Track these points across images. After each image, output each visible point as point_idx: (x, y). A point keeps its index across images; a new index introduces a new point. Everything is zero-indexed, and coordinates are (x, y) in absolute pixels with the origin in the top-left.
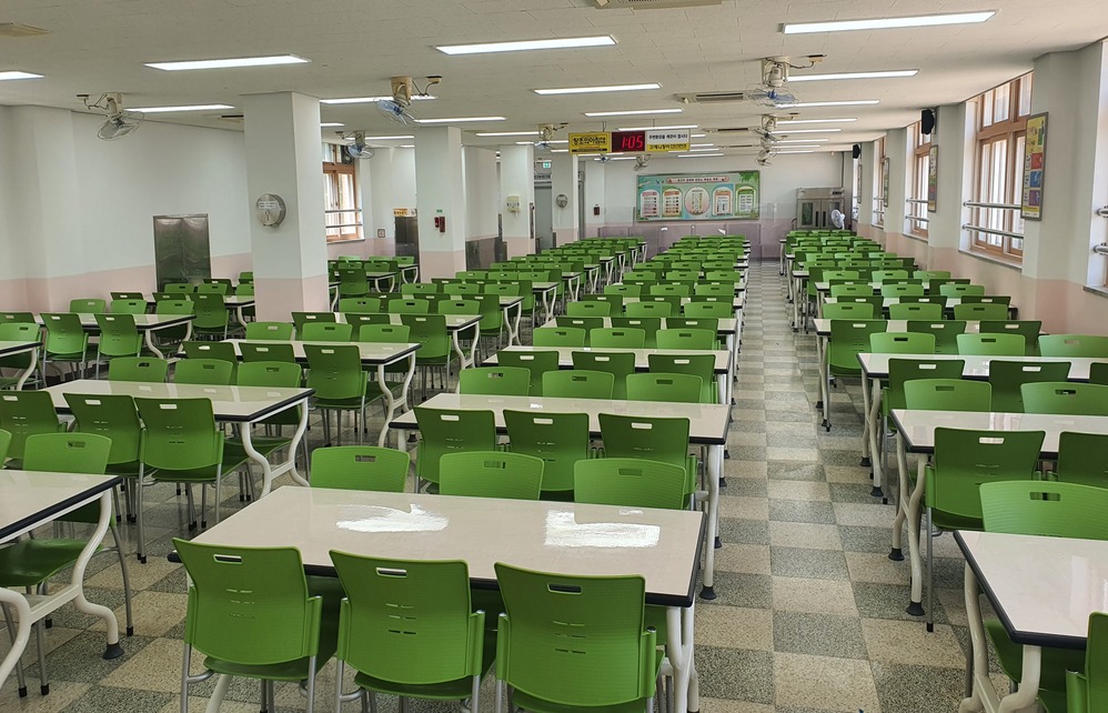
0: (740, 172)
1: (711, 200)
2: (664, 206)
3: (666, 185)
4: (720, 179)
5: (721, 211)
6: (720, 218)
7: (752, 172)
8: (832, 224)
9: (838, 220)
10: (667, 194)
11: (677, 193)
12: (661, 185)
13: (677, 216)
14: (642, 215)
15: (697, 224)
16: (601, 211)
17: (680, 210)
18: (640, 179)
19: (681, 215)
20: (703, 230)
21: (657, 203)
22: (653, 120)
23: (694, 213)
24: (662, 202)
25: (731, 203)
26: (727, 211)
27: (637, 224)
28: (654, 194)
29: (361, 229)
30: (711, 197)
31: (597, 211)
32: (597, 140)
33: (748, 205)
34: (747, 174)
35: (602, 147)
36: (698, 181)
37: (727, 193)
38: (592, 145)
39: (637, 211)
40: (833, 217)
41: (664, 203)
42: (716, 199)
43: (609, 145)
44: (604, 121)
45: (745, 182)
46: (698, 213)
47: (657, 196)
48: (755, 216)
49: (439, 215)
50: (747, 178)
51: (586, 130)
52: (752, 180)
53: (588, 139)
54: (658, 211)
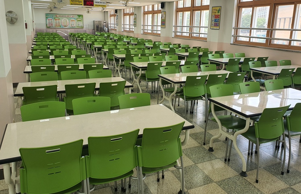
0: (78, 15)
1: (69, 22)
2: (55, 23)
4: (72, 16)
5: (73, 26)
6: (72, 28)
7: (81, 15)
8: (104, 31)
10: (56, 20)
11: (59, 20)
12: (54, 17)
14: (48, 26)
17: (60, 25)
18: (46, 15)
19: (60, 27)
21: (53, 23)
23: (64, 26)
25: (75, 24)
27: (47, 29)
28: (51, 20)
30: (69, 21)
32: (79, 2)
33: (81, 24)
35: (81, 4)
36: (65, 17)
37: (74, 21)
39: (46, 25)
42: (71, 22)
43: (83, 3)
45: (79, 18)
46: (66, 26)
47: (53, 20)
48: (82, 27)
52: (81, 17)
53: (76, 1)
54: (53, 25)
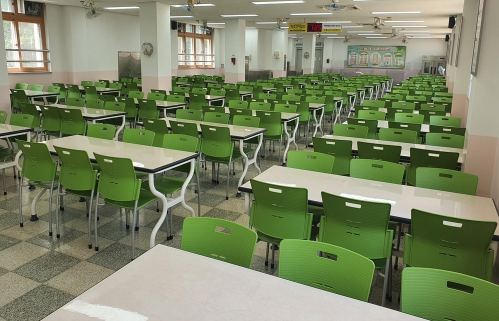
0: (397, 46)
1: (382, 59)
2: (360, 60)
3: (361, 50)
4: (387, 49)
5: (386, 64)
6: (386, 67)
7: (402, 47)
8: (438, 73)
9: (442, 71)
10: (361, 55)
11: (366, 55)
12: (359, 50)
13: (366, 66)
14: (349, 64)
15: (375, 70)
16: (330, 61)
17: (367, 62)
18: (349, 47)
19: (367, 65)
20: (377, 72)
21: (357, 59)
22: (326, 18)
23: (373, 64)
24: (359, 58)
25: (391, 60)
26: (389, 64)
27: (347, 68)
28: (355, 54)
29: (214, 63)
30: (382, 57)
31: (328, 61)
32: (301, 26)
33: (401, 62)
34: (400, 48)
35: (303, 29)
36: (377, 50)
37: (390, 56)
38: (299, 28)
39: (346, 62)
40: (439, 70)
41: (360, 59)
42: (384, 58)
43: (306, 29)
44: (305, 18)
45: (398, 51)
46: (375, 65)
47: (357, 56)
48: (402, 68)
49: (233, 57)
50: (400, 49)
51: (297, 22)
52: (402, 50)
53: (297, 26)
54: (357, 62)
